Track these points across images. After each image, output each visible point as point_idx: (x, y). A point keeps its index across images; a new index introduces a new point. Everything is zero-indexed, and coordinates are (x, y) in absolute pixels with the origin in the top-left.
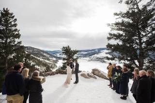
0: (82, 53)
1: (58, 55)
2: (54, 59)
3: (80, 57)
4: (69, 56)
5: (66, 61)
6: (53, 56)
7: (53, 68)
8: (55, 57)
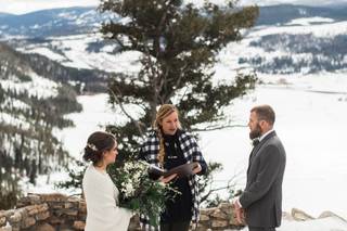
0: (301, 26)
1: (77, 53)
2: (43, 88)
3: (279, 64)
4: (166, 58)
5: (136, 110)
6: (26, 59)
7: (33, 170)
8: (44, 68)
